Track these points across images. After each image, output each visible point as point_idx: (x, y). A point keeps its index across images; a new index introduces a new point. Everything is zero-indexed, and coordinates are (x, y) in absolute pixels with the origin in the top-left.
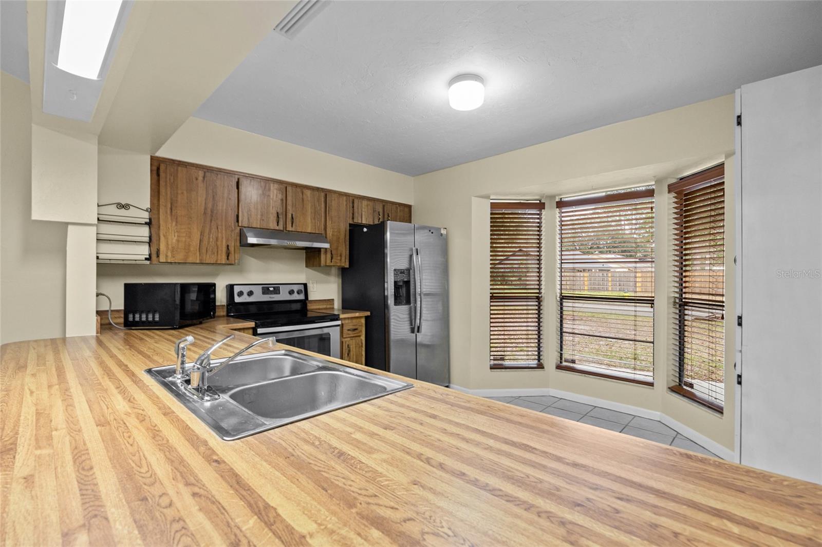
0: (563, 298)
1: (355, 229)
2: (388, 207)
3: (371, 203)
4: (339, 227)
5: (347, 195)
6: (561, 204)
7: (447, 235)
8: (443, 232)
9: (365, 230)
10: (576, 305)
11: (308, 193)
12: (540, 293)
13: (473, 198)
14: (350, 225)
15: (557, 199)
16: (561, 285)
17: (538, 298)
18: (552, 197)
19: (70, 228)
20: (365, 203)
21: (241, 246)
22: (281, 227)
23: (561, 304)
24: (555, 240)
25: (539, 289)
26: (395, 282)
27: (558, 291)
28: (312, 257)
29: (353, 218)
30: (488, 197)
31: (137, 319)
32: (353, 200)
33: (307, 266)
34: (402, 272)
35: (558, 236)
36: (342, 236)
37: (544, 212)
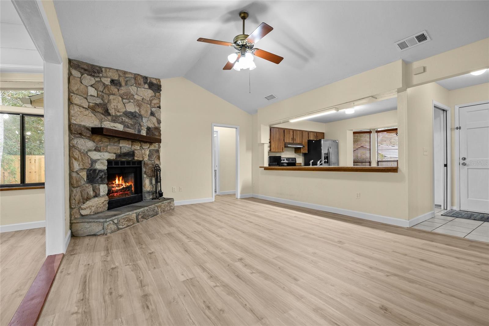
0: (378, 162)
1: (310, 142)
2: (318, 133)
3: (313, 133)
4: (305, 141)
5: (307, 131)
6: (378, 132)
7: (338, 142)
8: (337, 141)
9: (314, 142)
10: (383, 163)
11: (298, 132)
12: (370, 160)
13: (347, 131)
14: (308, 140)
15: (376, 130)
16: (378, 157)
17: (370, 162)
18: (374, 129)
19: (265, 144)
20: (312, 133)
21: (285, 147)
22: (293, 142)
23: (378, 163)
24: (375, 143)
25: (370, 159)
26: (324, 157)
27: (377, 159)
28: (297, 150)
29: (309, 138)
30: (352, 130)
31: (272, 164)
32: (309, 132)
33: (295, 153)
34: (326, 154)
35: (377, 142)
36: (306, 144)
37: (371, 134)
